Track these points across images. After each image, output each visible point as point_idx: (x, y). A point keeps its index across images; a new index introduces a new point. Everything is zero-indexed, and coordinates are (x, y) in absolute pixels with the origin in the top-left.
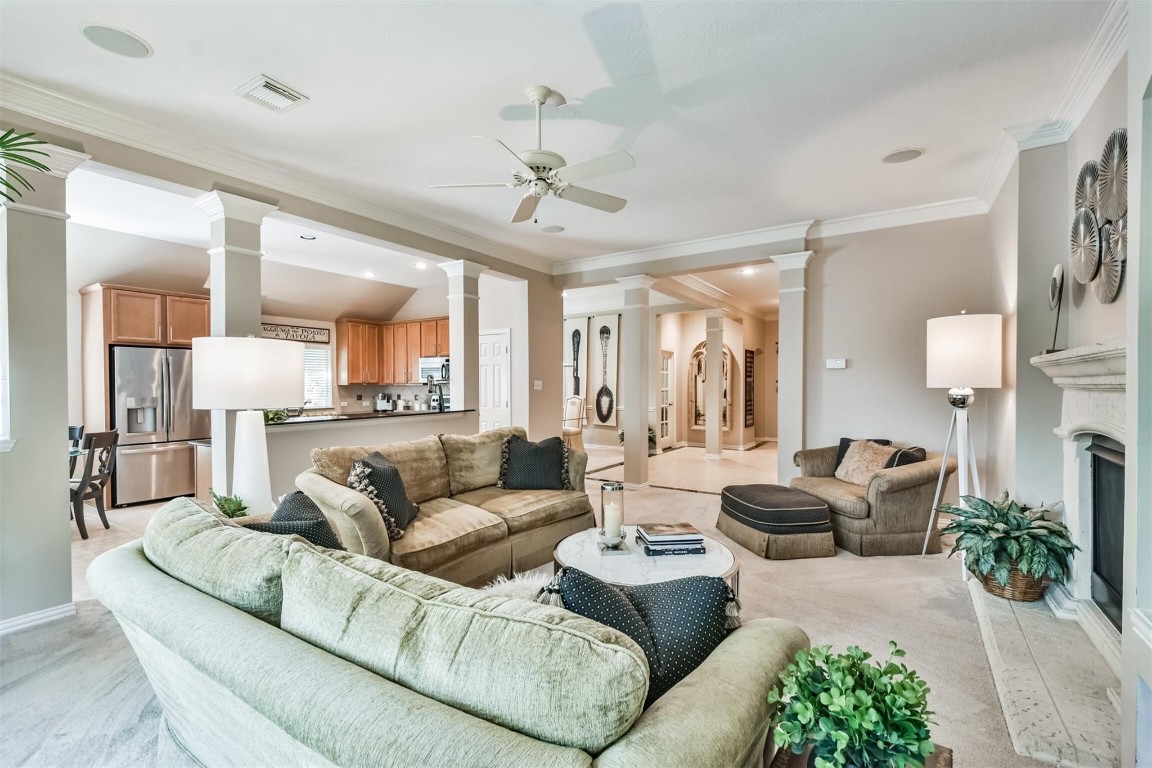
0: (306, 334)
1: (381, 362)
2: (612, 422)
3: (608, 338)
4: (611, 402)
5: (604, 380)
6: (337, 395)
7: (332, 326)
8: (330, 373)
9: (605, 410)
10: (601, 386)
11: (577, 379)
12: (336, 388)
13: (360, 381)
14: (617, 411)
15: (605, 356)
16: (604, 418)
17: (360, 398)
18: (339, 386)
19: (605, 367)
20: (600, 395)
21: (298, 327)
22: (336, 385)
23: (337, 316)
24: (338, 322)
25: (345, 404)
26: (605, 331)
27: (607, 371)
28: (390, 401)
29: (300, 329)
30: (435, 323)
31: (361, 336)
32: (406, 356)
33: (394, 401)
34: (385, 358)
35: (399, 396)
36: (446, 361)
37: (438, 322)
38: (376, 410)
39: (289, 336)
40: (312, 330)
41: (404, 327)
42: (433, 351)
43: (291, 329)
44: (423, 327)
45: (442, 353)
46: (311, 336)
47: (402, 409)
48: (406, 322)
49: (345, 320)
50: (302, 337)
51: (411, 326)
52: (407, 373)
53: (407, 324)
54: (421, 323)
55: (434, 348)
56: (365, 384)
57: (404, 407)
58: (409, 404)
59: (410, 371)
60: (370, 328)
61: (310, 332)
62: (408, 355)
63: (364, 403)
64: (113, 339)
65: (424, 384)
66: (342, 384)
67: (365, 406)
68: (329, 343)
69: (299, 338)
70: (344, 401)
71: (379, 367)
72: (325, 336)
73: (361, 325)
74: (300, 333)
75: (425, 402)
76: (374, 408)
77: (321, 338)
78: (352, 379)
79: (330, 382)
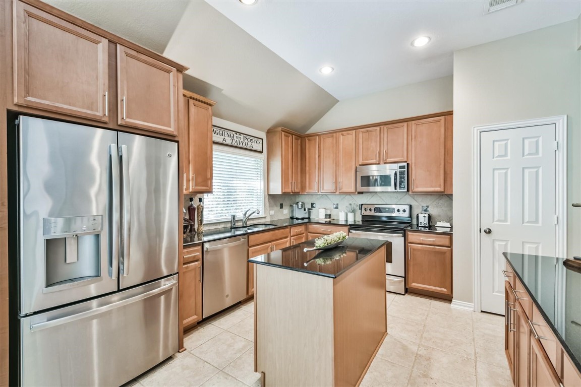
0: (246, 141)
1: (303, 171)
6: (268, 204)
7: (263, 135)
8: (263, 183)
12: (267, 197)
13: (289, 190)
17: (281, 206)
18: (270, 195)
21: (241, 134)
22: (267, 194)
23: (269, 125)
24: (270, 132)
25: (272, 212)
28: (307, 210)
29: (242, 136)
30: (378, 128)
31: (290, 146)
32: (335, 164)
33: (309, 209)
34: (307, 168)
35: (312, 204)
36: (400, 167)
37: (382, 127)
38: (292, 218)
39: (234, 142)
40: (251, 138)
41: (333, 137)
42: (376, 159)
43: (235, 135)
44: (360, 134)
45: (389, 160)
46: (249, 144)
47: (324, 217)
48: (336, 131)
49: (280, 129)
50: (244, 144)
51: (343, 135)
52: (336, 182)
53: (337, 133)
54: (357, 131)
55: (376, 155)
56: (292, 193)
57: (326, 215)
58: (329, 213)
59: (340, 180)
60: (295, 139)
61: (249, 140)
62: (337, 164)
63: (284, 211)
64: (16, 101)
65: (359, 193)
66: (271, 193)
67: (284, 214)
68: (261, 152)
69: (241, 145)
70: (273, 210)
71: (302, 177)
72: (260, 145)
73: (290, 135)
74: (242, 140)
75: (351, 211)
76: (291, 216)
77: (257, 147)
78: (285, 189)
79: (262, 191)
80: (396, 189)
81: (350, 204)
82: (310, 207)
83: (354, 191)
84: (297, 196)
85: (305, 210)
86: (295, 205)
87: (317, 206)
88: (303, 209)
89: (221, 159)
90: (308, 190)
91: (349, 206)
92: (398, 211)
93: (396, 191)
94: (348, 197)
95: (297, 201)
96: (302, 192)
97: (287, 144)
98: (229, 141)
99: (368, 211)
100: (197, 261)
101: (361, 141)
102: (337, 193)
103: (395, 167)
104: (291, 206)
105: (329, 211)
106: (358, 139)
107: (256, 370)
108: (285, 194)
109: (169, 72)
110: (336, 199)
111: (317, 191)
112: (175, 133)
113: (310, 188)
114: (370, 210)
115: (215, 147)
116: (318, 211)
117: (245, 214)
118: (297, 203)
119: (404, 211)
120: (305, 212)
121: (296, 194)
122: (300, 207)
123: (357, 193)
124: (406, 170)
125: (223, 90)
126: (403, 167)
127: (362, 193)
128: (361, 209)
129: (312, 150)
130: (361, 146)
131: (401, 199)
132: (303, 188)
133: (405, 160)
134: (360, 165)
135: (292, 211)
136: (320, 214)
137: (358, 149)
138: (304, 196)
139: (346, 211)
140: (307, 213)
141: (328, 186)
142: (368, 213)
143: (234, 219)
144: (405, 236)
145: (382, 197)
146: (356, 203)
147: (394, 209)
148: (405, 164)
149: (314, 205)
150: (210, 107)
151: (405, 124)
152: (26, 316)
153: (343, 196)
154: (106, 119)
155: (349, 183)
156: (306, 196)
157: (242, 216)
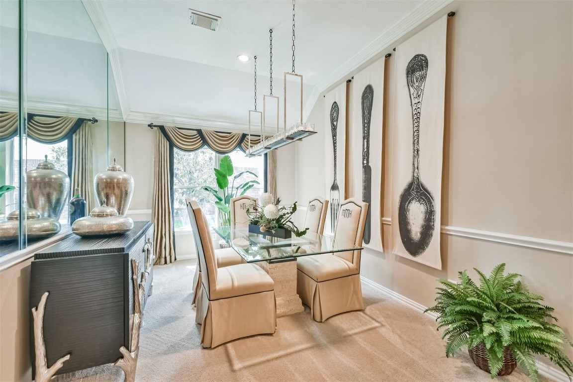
2: (431, 255)
3: (423, 78)
4: (430, 214)
5: (415, 168)
9: (416, 230)
10: (409, 179)
11: (367, 170)
14: (443, 236)
15: (416, 117)
16: (415, 247)
19: (416, 140)
20: (406, 198)
26: (418, 65)
27: (421, 147)
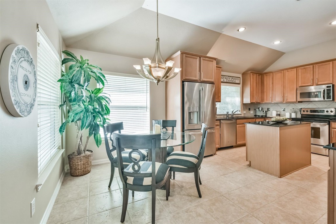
0: (233, 79)
1: (262, 92)
6: (243, 108)
7: (240, 76)
8: (240, 98)
12: (242, 105)
13: (254, 101)
17: (249, 109)
21: (230, 76)
22: (242, 103)
24: (244, 74)
25: (245, 112)
28: (264, 112)
29: (231, 78)
30: (312, 66)
31: (255, 80)
32: (282, 88)
33: (266, 111)
34: (265, 90)
35: (268, 109)
36: (327, 87)
37: (314, 65)
38: (255, 116)
39: (227, 81)
40: (235, 78)
41: (281, 72)
42: (310, 83)
43: (228, 78)
44: (299, 70)
45: (319, 83)
46: (234, 81)
47: (276, 115)
48: (283, 70)
49: (250, 72)
50: (232, 81)
51: (288, 71)
52: (283, 97)
53: (284, 71)
54: (297, 68)
55: (310, 81)
56: (256, 103)
57: (277, 114)
58: (279, 113)
59: (286, 95)
60: (258, 76)
61: (234, 79)
62: (284, 87)
63: (251, 112)
64: (184, 78)
65: (299, 102)
66: (244, 102)
67: (252, 113)
68: (239, 84)
69: (230, 82)
70: (245, 111)
71: (261, 95)
72: (239, 81)
73: (255, 74)
74: (231, 79)
75: (294, 112)
76: (255, 114)
77: (237, 81)
78: (252, 100)
79: (240, 102)
80: (324, 99)
81: (293, 109)
82: (267, 110)
83: (296, 101)
84: (258, 105)
85: (263, 112)
86: (257, 109)
87: (271, 110)
88: (262, 111)
89: (224, 88)
90: (265, 101)
91: (293, 110)
92: (327, 111)
93: (324, 100)
94: (292, 105)
95: (258, 107)
96: (262, 102)
97: (253, 78)
98: (225, 81)
99: (306, 112)
100: (218, 126)
101: (300, 74)
102: (284, 102)
103: (324, 87)
104: (255, 109)
105: (279, 112)
106: (298, 73)
107: (247, 160)
108: (252, 103)
109: (212, 61)
110: (283, 106)
111: (271, 102)
112: (214, 81)
113: (266, 100)
114: (307, 111)
115: (222, 84)
116: (272, 113)
117: (233, 112)
118: (259, 108)
119: (331, 112)
120: (263, 113)
121: (258, 103)
122: (260, 110)
123: (297, 102)
124: (331, 88)
125: (225, 61)
126: (330, 87)
127: (301, 102)
128: (301, 111)
129: (268, 81)
130: (300, 77)
131: (329, 105)
132: (263, 100)
133: (332, 82)
134: (300, 87)
135: (256, 112)
136: (273, 114)
137: (298, 78)
138: (263, 105)
139: (291, 112)
140: (265, 113)
141: (278, 99)
142: (305, 113)
143: (228, 114)
144: (329, 124)
145: (316, 104)
146: (297, 108)
147: (324, 111)
148: (331, 85)
149: (269, 109)
150: (220, 69)
151: (331, 63)
152: (185, 130)
153: (288, 104)
154: (198, 80)
155: (292, 97)
156: (264, 104)
157: (231, 113)
